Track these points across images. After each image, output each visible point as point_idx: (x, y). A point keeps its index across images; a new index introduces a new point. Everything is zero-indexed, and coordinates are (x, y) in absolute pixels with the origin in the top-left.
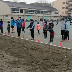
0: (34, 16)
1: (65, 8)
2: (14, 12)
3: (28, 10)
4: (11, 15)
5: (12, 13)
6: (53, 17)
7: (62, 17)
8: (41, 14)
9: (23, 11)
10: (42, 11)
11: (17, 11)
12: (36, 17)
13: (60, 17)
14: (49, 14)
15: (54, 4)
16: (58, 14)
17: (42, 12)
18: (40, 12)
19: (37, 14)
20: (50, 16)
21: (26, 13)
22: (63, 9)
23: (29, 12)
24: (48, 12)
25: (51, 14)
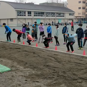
0: (44, 19)
1: (82, 8)
2: (21, 15)
3: (37, 12)
4: (17, 19)
5: (18, 16)
6: (68, 19)
7: (78, 19)
8: (53, 16)
9: (31, 13)
11: (24, 14)
12: (47, 20)
13: (75, 19)
14: (62, 16)
15: (67, 4)
16: (73, 15)
17: (54, 14)
18: (51, 14)
19: (48, 16)
20: (64, 19)
21: (34, 16)
22: (79, 9)
23: (38, 14)
24: (61, 13)
25: (65, 16)
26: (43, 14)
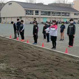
0: (50, 18)
2: (29, 14)
3: (43, 11)
4: (25, 17)
5: (27, 15)
8: (58, 15)
9: (38, 12)
10: (60, 12)
11: (32, 13)
12: (53, 19)
14: (68, 16)
15: (74, 5)
16: (78, 15)
17: (60, 14)
19: (54, 15)
20: (69, 18)
21: (41, 15)
23: (45, 13)
24: (67, 13)
25: (70, 15)
26: (50, 13)
